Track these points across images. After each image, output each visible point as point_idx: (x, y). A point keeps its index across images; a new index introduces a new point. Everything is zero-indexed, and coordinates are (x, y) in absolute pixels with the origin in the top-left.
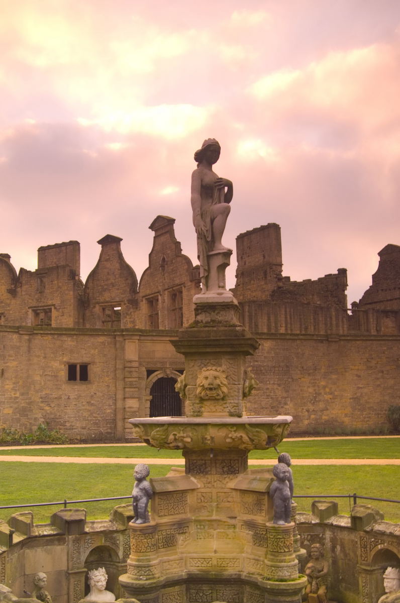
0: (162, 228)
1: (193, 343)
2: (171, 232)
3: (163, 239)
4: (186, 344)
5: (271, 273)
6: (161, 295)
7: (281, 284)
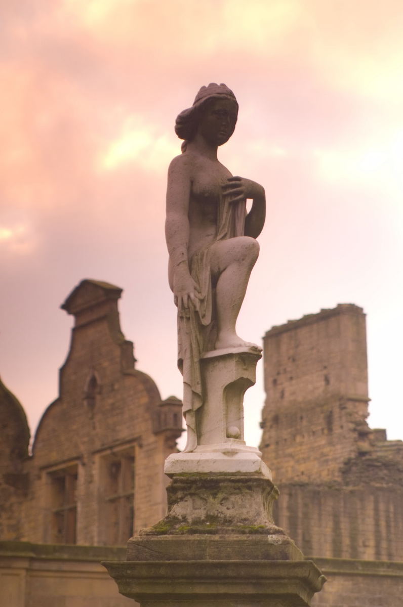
0: (91, 309)
1: (162, 571)
2: (113, 319)
3: (92, 333)
4: (144, 572)
5: (344, 419)
6: (84, 465)
7: (365, 446)
